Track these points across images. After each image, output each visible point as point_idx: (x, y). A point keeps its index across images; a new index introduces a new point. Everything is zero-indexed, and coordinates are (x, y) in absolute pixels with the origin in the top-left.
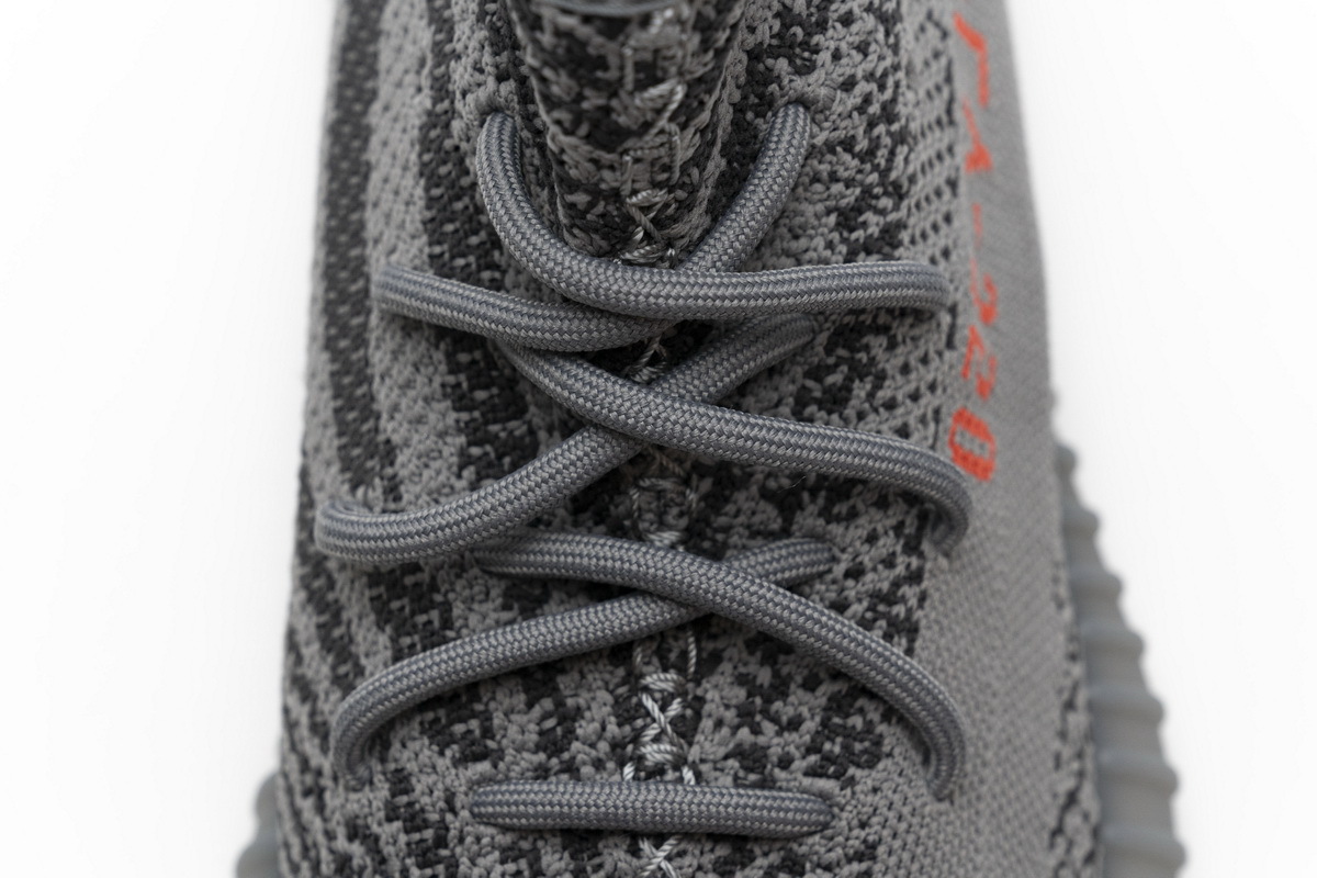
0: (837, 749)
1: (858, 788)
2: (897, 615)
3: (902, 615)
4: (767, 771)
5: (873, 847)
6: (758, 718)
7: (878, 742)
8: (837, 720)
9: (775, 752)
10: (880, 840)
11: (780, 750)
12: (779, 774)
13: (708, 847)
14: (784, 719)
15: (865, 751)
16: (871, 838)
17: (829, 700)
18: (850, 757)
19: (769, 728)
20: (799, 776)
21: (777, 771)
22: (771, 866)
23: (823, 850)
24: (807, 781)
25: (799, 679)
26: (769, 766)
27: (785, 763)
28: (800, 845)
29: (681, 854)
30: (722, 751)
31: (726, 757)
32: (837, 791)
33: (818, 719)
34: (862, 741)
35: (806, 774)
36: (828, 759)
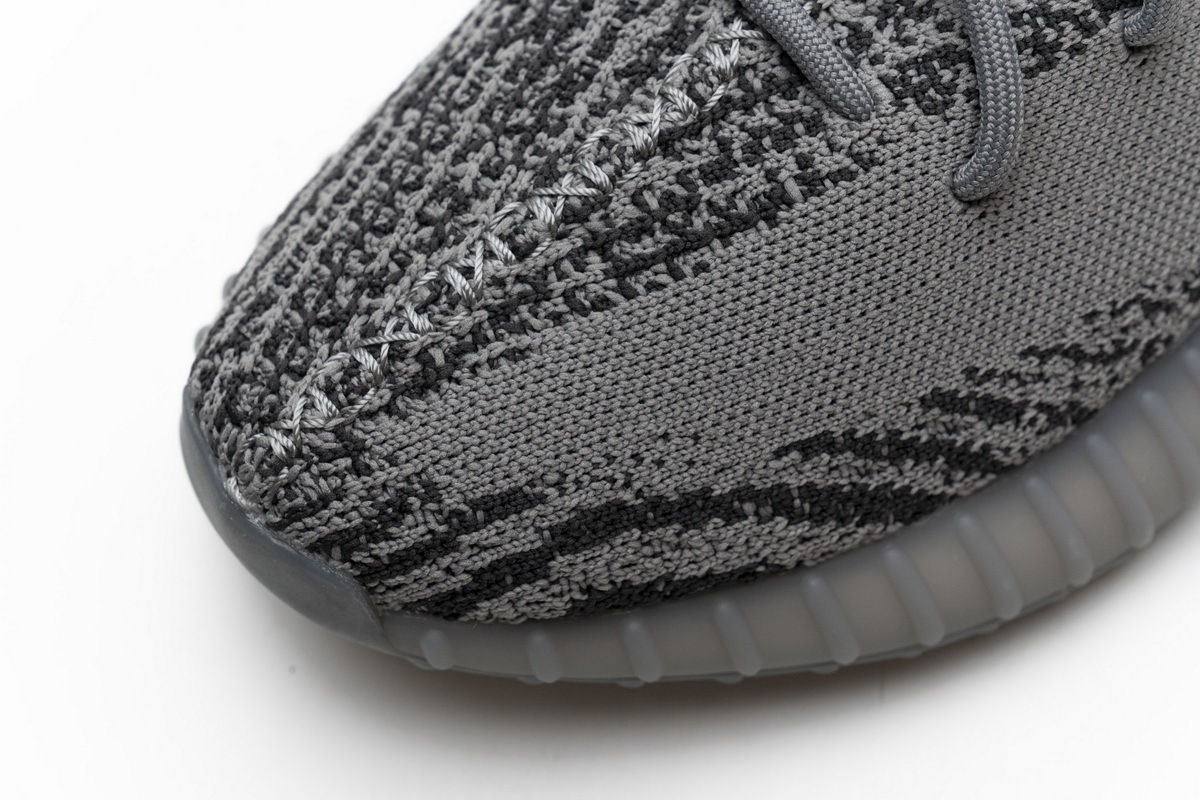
0: (915, 80)
1: (901, 114)
2: (1046, 36)
3: (1049, 39)
4: (860, 56)
5: (873, 162)
6: (891, 21)
7: (947, 104)
8: (936, 64)
9: (876, 49)
10: (883, 163)
11: (881, 49)
12: (865, 62)
13: (774, 60)
14: (905, 34)
15: (932, 100)
16: (877, 154)
17: (944, 46)
18: (918, 93)
19: (889, 31)
20: (874, 76)
21: (866, 61)
22: (800, 113)
23: (839, 132)
24: (876, 82)
25: (940, 18)
26: (864, 54)
27: (875, 61)
28: (831, 117)
29: (753, 47)
30: (845, 17)
31: (844, 24)
32: (886, 102)
33: (924, 51)
34: (937, 91)
35: (880, 78)
36: (904, 80)
